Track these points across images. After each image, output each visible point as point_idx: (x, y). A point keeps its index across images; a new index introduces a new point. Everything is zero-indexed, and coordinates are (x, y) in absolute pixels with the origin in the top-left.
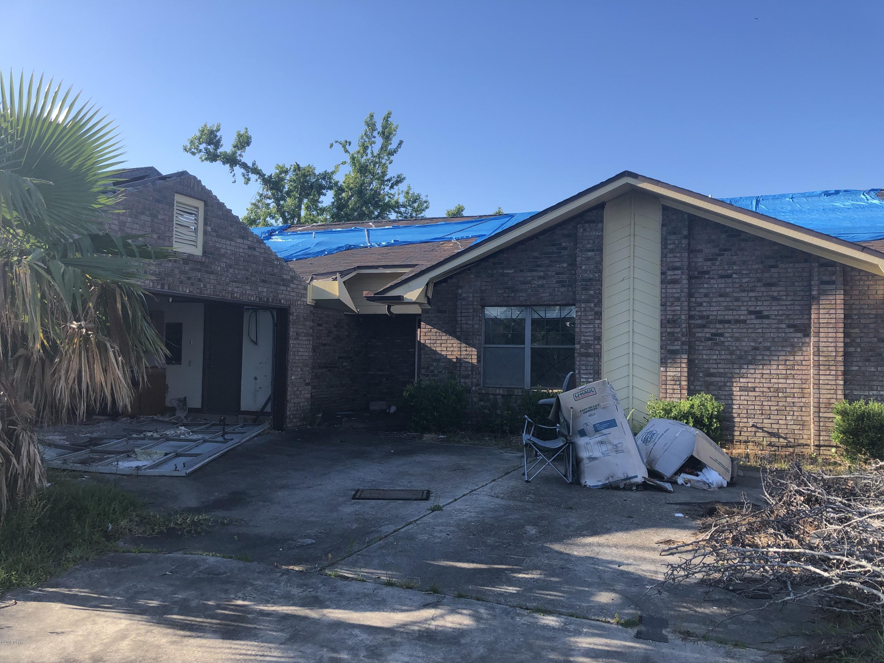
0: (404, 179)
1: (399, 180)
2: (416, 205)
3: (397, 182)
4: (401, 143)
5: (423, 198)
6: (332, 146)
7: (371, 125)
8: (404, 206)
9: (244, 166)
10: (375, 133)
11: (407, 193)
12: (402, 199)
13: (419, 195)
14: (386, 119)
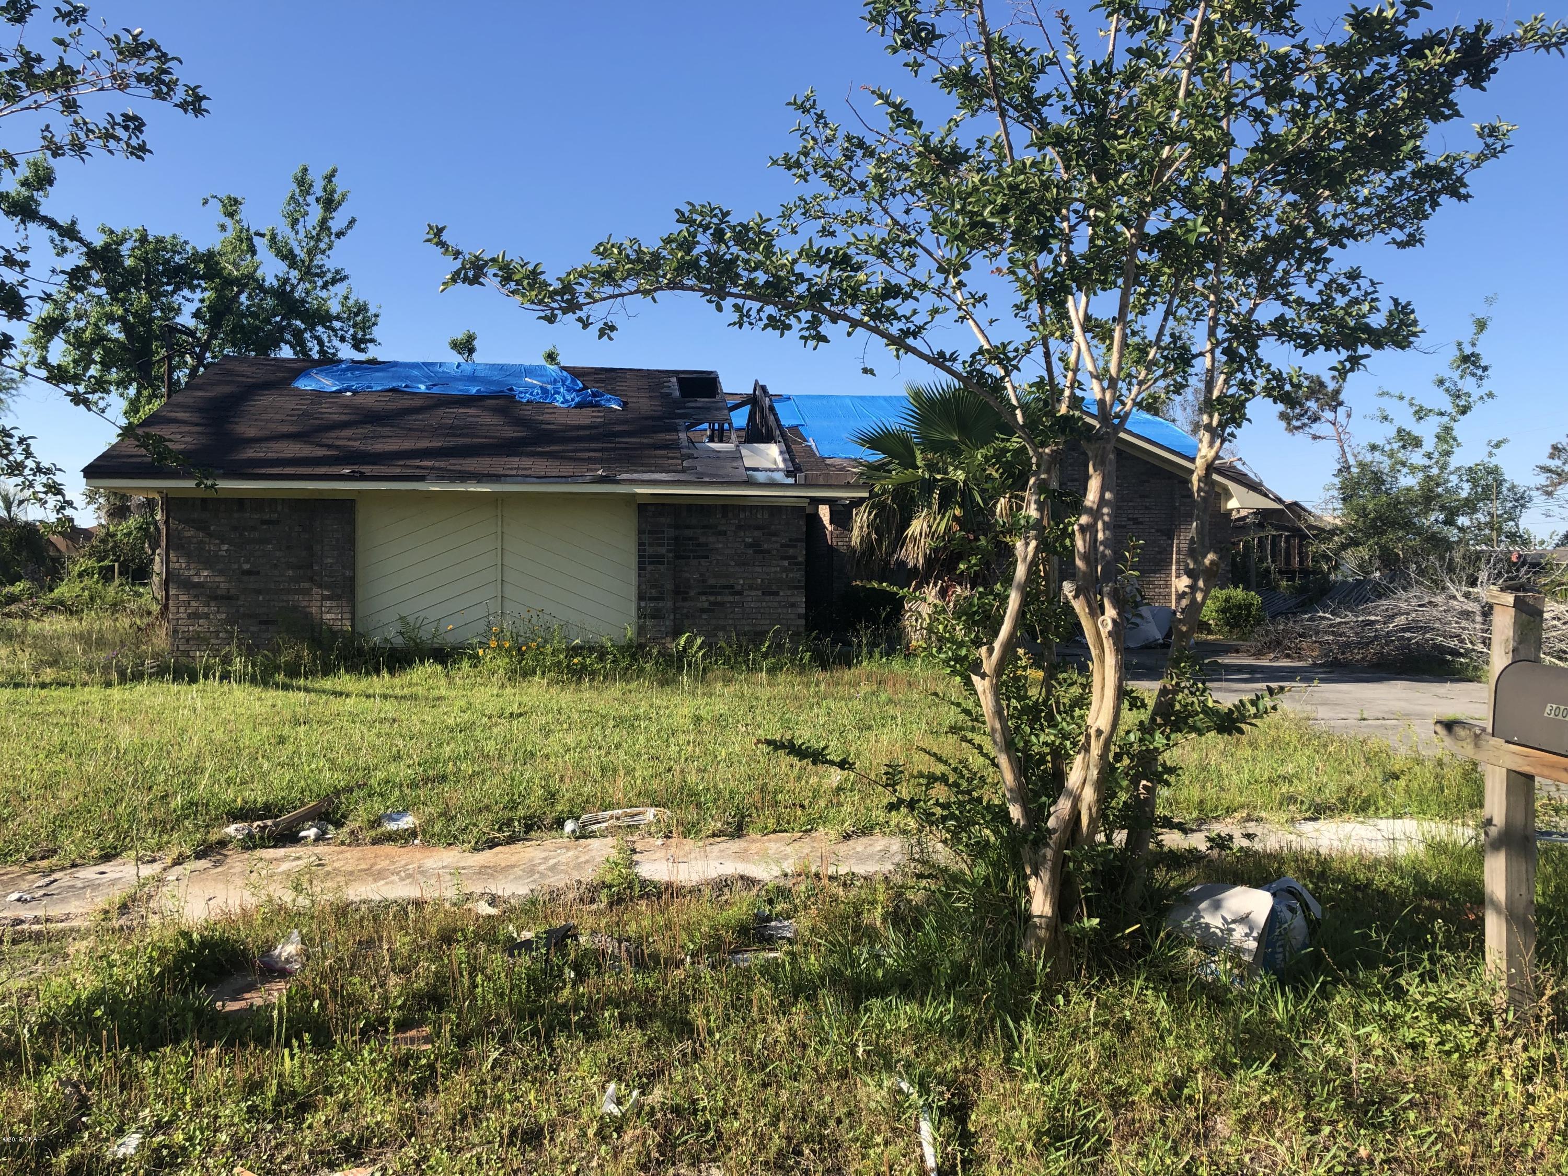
0: (346, 277)
1: (339, 278)
2: (359, 318)
3: (334, 281)
4: (352, 221)
5: (372, 310)
6: (206, 202)
7: (303, 183)
8: (338, 318)
9: (52, 224)
10: (311, 199)
11: (346, 298)
12: (335, 307)
13: (365, 305)
14: (329, 178)
